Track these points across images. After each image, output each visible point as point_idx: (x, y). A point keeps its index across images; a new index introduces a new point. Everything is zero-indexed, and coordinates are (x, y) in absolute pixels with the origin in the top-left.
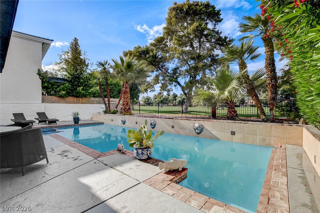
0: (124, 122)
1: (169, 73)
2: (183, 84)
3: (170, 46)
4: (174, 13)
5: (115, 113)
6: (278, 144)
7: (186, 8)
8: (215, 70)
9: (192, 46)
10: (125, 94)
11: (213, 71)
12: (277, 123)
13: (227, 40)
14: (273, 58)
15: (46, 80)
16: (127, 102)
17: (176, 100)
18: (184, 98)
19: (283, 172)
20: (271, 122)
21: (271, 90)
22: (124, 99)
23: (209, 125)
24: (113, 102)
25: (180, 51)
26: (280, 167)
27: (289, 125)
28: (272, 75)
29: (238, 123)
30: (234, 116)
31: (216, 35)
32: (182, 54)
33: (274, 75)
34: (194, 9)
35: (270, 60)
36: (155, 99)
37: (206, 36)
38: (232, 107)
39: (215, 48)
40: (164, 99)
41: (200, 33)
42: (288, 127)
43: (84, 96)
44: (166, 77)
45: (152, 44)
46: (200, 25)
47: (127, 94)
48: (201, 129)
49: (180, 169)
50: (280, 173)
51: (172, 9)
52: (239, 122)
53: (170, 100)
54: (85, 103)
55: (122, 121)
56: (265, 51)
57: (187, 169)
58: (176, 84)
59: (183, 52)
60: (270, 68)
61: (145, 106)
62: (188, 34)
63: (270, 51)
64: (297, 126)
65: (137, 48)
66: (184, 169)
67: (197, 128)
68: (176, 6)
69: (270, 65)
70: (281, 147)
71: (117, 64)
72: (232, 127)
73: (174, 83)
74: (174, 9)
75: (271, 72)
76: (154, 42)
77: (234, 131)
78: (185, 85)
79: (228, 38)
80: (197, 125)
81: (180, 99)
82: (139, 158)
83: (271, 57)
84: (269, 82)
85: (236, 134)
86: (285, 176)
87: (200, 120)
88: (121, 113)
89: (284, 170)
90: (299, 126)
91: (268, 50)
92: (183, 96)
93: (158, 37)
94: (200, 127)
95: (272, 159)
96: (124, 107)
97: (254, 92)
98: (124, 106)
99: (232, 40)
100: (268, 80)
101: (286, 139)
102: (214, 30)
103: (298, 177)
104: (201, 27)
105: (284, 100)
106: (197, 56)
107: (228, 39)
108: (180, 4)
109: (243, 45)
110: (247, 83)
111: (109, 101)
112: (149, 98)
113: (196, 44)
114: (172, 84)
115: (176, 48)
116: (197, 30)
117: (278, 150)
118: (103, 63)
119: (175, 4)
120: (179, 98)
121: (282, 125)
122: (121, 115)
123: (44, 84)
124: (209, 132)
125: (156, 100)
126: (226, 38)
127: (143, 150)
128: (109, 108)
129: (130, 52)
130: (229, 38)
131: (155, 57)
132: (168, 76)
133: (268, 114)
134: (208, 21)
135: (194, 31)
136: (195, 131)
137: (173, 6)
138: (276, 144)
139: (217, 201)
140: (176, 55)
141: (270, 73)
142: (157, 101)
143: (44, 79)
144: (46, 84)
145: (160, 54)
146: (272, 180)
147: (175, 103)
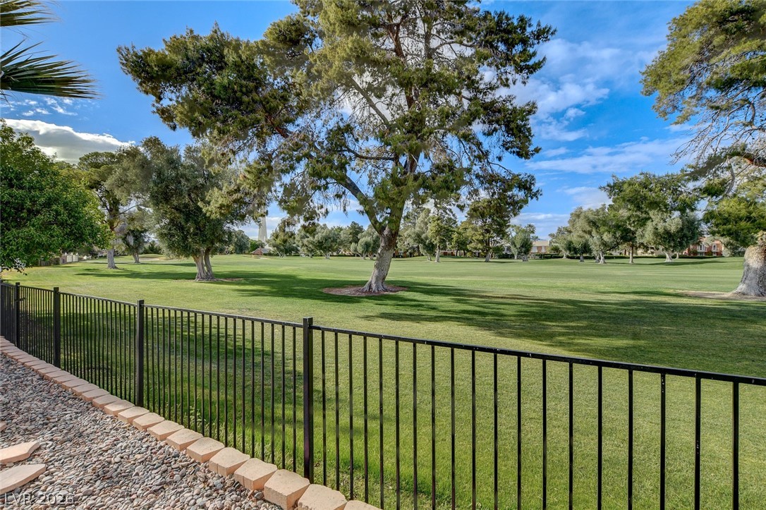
13: (529, 30)
17: (356, 241)
18: (377, 237)
36: (303, 238)
40: (326, 238)
53: (342, 241)
58: (342, 189)
61: (277, 255)
73: (332, 185)
79: (530, 26)
81: (368, 239)
99: (548, 32)
107: (534, 28)
120: (365, 236)
125: (306, 241)
126: (524, 23)
130: (534, 23)
142: (307, 244)
147: (356, 250)
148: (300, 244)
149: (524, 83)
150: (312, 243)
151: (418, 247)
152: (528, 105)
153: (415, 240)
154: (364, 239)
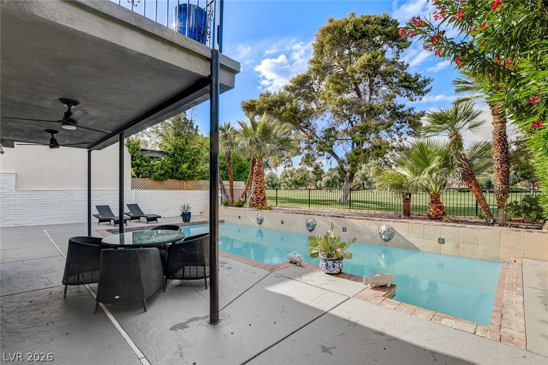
0: (261, 222)
1: (317, 137)
2: (341, 155)
3: (317, 89)
4: (329, 36)
5: (241, 206)
6: (511, 258)
7: (349, 28)
8: (397, 131)
9: (357, 90)
10: (257, 175)
11: (393, 133)
12: (510, 227)
13: (420, 79)
14: (505, 132)
15: (138, 155)
16: (260, 188)
17: (321, 179)
18: (335, 176)
19: (518, 291)
20: (500, 225)
21: (500, 179)
22: (257, 184)
23: (403, 228)
24: (237, 188)
25: (338, 100)
26: (514, 286)
27: (528, 231)
28: (502, 157)
29: (450, 226)
30: (440, 214)
31: (399, 70)
32: (341, 106)
33: (505, 157)
34: (364, 29)
35: (501, 135)
36: (284, 177)
37: (384, 75)
38: (437, 200)
39: (399, 93)
41: (372, 69)
42: (527, 234)
43: (190, 178)
44: (312, 143)
45: (288, 88)
46: (374, 57)
47: (260, 175)
48: (390, 234)
49: (389, 285)
50: (514, 292)
51: (324, 30)
52: (451, 224)
53: (311, 179)
54: (192, 190)
55: (258, 219)
56: (492, 121)
57: (396, 285)
58: (329, 155)
59: (343, 103)
60: (499, 147)
62: (353, 72)
63: (500, 122)
64: (539, 232)
65: (265, 96)
66: (393, 286)
67: (385, 232)
68: (332, 24)
69: (499, 142)
70: (515, 261)
71: (245, 129)
72: (441, 233)
73: (326, 153)
74: (328, 30)
75: (501, 153)
76: (291, 85)
77: (442, 237)
78: (345, 158)
79: (421, 77)
80: (383, 228)
81: (328, 178)
82: (329, 272)
83: (502, 132)
84: (498, 168)
85: (446, 243)
86: (521, 295)
87: (389, 221)
88: (252, 206)
89: (520, 289)
90: (542, 232)
91: (497, 120)
92: (335, 173)
93: (298, 76)
94: (389, 232)
95: (503, 276)
96: (257, 196)
97: (473, 180)
98: (257, 194)
99: (429, 80)
100: (497, 164)
101: (523, 251)
102: (396, 60)
103: (538, 297)
104: (376, 60)
105: (520, 181)
106: (368, 109)
107: (422, 79)
108: (339, 21)
109: (457, 110)
110: (463, 167)
111: (232, 186)
112: (273, 176)
113: (364, 86)
114: (324, 155)
115: (330, 95)
116: (368, 66)
117: (511, 266)
118: (224, 127)
119: (331, 21)
120: (326, 176)
121: (517, 231)
122: (256, 209)
123: (136, 160)
124: (403, 238)
125: (287, 179)
126: (417, 76)
127: (335, 262)
128: (232, 197)
129: (254, 102)
130: (422, 76)
131: (295, 111)
132: (316, 142)
133: (495, 207)
134: (385, 47)
135: (364, 67)
136: (381, 237)
137: (327, 24)
138: (508, 258)
139: (446, 315)
140: (331, 107)
141: (499, 154)
142: (287, 181)
143: (135, 152)
144: (138, 161)
145: (302, 105)
146: (504, 299)
147: (320, 185)
148: (283, 181)
149: (420, 100)
150: (291, 181)
151: (363, 184)
152: (421, 112)
153: (361, 179)
154: (326, 178)
